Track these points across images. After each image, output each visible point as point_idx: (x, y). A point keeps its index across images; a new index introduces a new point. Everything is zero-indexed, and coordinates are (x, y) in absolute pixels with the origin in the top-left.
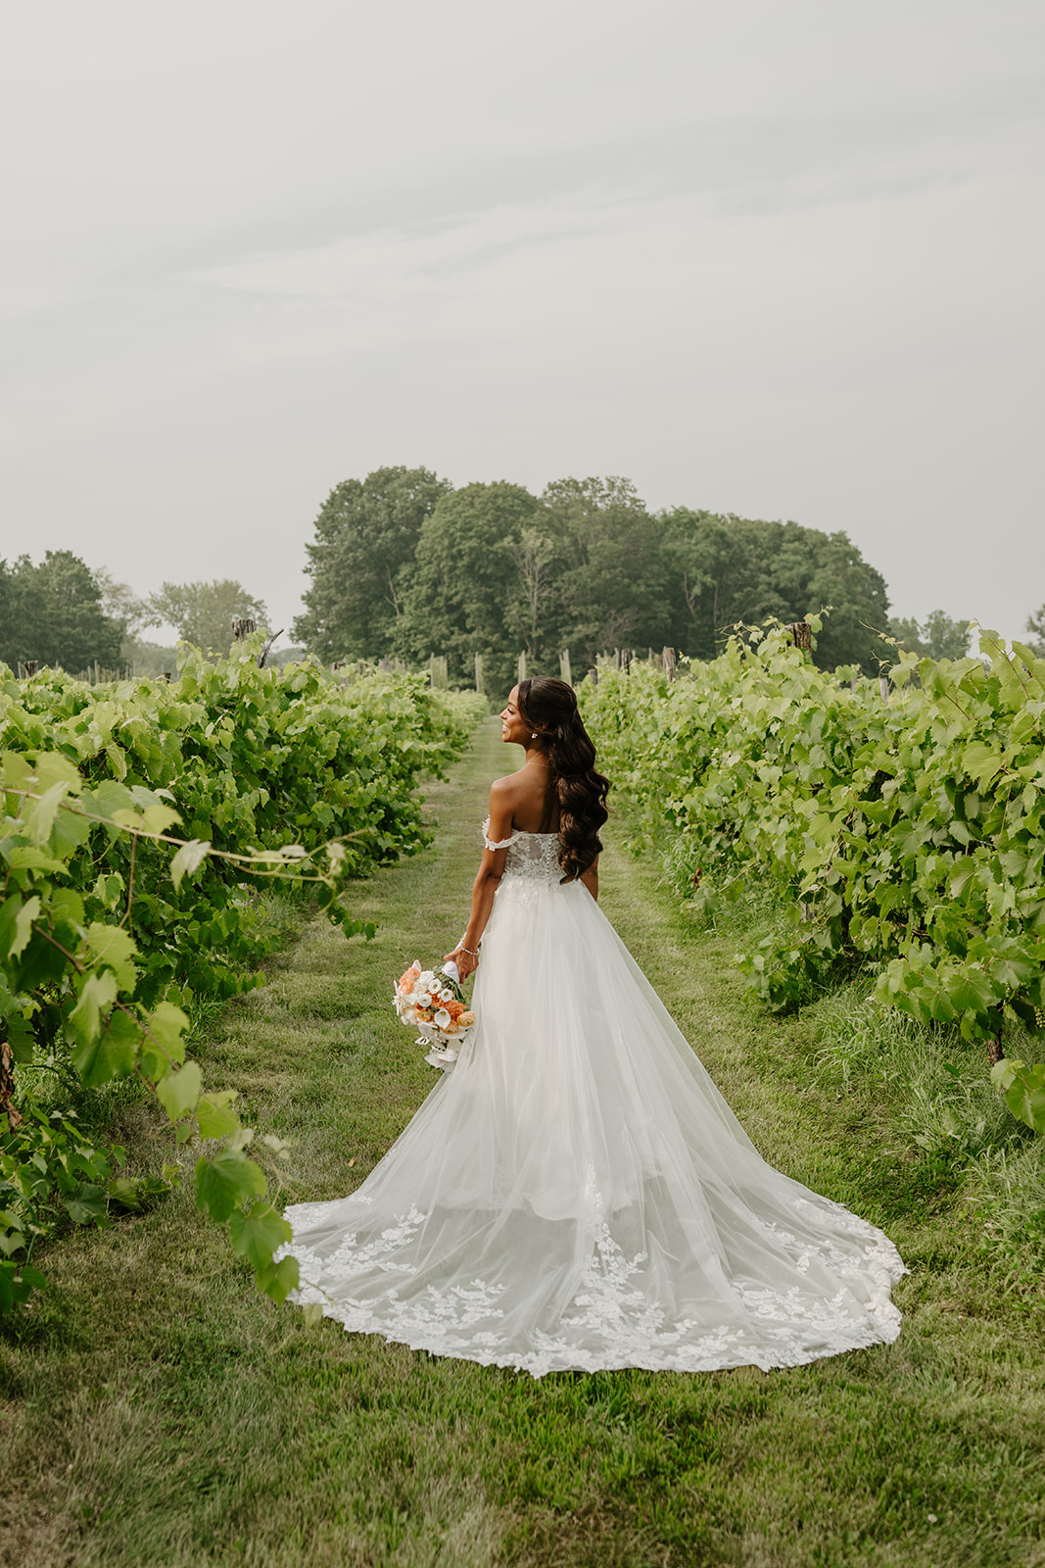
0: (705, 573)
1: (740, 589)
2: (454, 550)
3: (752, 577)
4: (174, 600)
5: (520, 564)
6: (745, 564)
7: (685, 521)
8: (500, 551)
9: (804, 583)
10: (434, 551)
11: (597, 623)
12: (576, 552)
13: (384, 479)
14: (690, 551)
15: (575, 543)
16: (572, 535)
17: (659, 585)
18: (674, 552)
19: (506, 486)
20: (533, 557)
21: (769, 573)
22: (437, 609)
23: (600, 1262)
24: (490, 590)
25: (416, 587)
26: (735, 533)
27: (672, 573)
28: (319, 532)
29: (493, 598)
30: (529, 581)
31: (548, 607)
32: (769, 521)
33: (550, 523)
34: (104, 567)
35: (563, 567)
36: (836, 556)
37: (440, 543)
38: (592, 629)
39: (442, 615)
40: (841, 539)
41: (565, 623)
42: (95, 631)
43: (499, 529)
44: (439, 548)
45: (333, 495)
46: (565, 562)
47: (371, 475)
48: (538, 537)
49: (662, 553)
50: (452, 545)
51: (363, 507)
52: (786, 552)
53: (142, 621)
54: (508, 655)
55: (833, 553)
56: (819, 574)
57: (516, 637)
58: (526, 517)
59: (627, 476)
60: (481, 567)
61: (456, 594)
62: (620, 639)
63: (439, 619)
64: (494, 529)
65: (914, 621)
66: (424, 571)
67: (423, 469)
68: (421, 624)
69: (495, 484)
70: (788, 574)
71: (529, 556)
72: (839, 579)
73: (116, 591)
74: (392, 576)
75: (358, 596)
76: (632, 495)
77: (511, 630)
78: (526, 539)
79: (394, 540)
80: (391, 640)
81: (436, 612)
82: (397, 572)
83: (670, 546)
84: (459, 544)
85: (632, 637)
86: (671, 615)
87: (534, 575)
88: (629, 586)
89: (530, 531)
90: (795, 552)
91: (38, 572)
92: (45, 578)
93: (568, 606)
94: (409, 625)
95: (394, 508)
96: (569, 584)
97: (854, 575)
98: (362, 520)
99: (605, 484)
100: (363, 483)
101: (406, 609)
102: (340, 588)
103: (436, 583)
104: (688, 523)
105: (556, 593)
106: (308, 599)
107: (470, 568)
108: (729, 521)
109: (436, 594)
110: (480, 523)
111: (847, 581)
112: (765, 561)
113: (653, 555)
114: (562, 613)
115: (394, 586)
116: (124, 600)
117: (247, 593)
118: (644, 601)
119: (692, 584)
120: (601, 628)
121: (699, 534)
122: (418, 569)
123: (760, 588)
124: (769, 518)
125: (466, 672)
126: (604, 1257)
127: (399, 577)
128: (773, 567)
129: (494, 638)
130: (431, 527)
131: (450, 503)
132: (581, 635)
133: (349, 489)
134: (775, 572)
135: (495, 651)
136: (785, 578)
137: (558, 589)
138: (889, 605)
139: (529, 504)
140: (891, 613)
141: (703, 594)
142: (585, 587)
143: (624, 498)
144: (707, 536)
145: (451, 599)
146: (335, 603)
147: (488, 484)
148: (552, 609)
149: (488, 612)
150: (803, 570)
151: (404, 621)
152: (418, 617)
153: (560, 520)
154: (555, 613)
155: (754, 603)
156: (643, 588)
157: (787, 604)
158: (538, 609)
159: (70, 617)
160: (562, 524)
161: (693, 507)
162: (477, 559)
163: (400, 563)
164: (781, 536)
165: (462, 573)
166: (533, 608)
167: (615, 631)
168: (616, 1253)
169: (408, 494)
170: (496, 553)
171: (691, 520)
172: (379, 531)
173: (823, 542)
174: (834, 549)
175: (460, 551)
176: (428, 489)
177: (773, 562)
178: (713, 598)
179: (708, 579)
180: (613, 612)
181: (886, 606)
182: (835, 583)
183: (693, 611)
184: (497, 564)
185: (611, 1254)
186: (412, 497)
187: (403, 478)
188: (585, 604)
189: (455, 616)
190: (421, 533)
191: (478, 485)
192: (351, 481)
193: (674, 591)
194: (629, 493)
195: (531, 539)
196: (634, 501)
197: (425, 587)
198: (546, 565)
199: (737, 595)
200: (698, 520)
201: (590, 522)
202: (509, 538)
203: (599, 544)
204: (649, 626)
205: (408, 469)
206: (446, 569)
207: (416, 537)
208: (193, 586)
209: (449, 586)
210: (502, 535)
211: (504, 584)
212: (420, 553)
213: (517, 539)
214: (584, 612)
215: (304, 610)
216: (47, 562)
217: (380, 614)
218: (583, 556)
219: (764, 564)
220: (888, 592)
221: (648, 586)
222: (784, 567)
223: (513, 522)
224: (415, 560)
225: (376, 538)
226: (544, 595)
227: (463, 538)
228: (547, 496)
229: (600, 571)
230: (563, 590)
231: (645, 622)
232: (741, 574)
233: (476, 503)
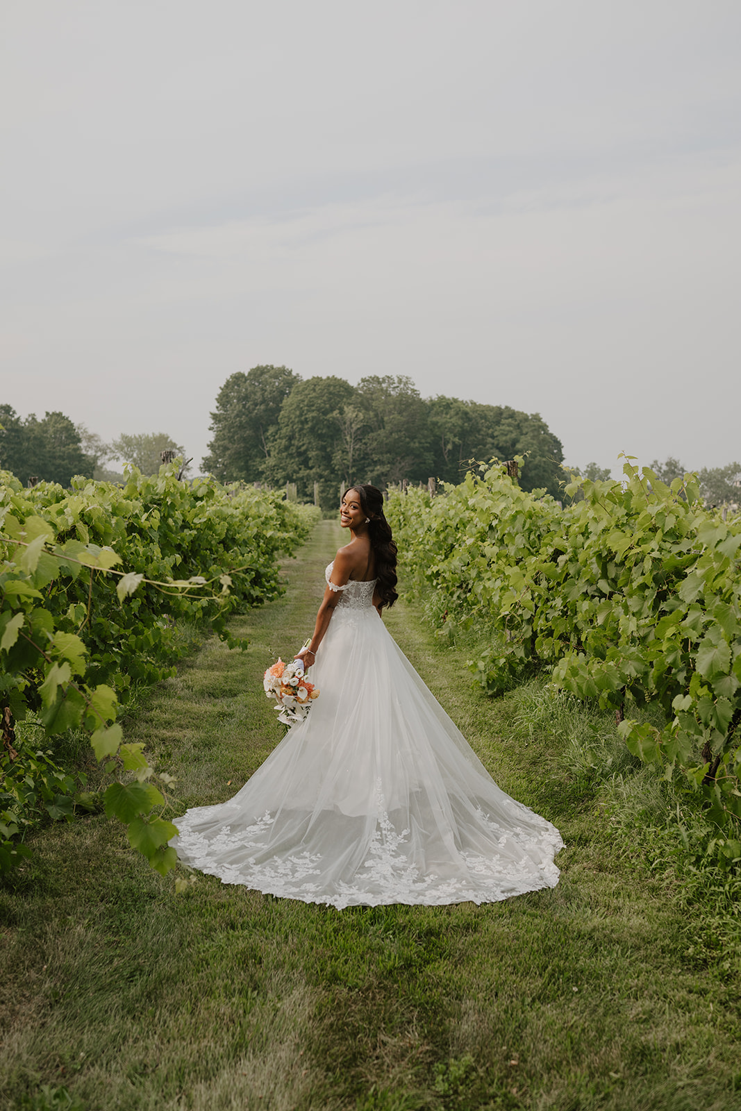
0: (455, 436)
1: (475, 446)
2: (303, 418)
3: (483, 439)
4: (128, 445)
5: (343, 428)
6: (479, 431)
8: (330, 419)
9: (514, 444)
10: (290, 419)
11: (389, 465)
12: (377, 421)
13: (259, 372)
14: (447, 422)
15: (376, 415)
16: (375, 410)
17: (427, 443)
18: (438, 422)
19: (336, 379)
20: (351, 424)
21: (493, 437)
22: (291, 454)
23: (381, 836)
24: (324, 444)
25: (278, 441)
26: (473, 412)
27: (435, 436)
28: (218, 405)
29: (326, 448)
30: (348, 438)
31: (359, 455)
32: (494, 405)
33: (362, 403)
35: (369, 430)
36: (533, 428)
37: (293, 413)
38: (386, 468)
39: (294, 458)
40: (536, 418)
41: (369, 465)
42: (77, 463)
43: (330, 406)
44: (293, 416)
45: (228, 381)
46: (370, 427)
47: (252, 370)
48: (354, 411)
49: (429, 423)
50: (301, 415)
51: (246, 389)
52: (503, 425)
53: (107, 457)
54: (334, 484)
55: (531, 426)
56: (523, 438)
57: (339, 473)
58: (347, 399)
59: (409, 376)
60: (319, 429)
61: (303, 445)
62: (402, 475)
63: (293, 461)
64: (328, 406)
65: (578, 469)
66: (284, 431)
67: (284, 367)
68: (281, 463)
69: (329, 378)
70: (504, 438)
71: (348, 423)
72: (535, 442)
73: (90, 438)
74: (264, 432)
75: (242, 445)
76: (412, 387)
77: (336, 468)
78: (347, 412)
79: (265, 411)
80: (263, 473)
81: (291, 456)
82: (267, 430)
83: (434, 419)
84: (306, 414)
85: (409, 474)
86: (435, 462)
87: (351, 434)
88: (408, 443)
89: (350, 407)
90: (509, 425)
91: (41, 424)
92: (45, 428)
93: (372, 454)
94: (274, 464)
95: (266, 391)
96: (372, 443)
97: (544, 440)
98: (246, 398)
99: (396, 380)
100: (246, 375)
101: (272, 453)
102: (231, 439)
103: (291, 438)
104: (445, 405)
105: (364, 446)
106: (211, 446)
107: (312, 430)
108: (470, 405)
109: (291, 445)
110: (319, 402)
111: (540, 443)
112: (491, 430)
113: (424, 425)
114: (368, 459)
115: (265, 439)
116: (96, 444)
117: (174, 441)
118: (418, 453)
119: (446, 442)
120: (391, 468)
121: (452, 412)
122: (279, 429)
123: (488, 446)
124: (494, 404)
125: (308, 493)
126: (384, 832)
127: (268, 434)
128: (496, 434)
129: (326, 473)
130: (288, 403)
131: (301, 389)
132: (379, 472)
133: (238, 379)
134: (497, 436)
135: (326, 481)
137: (365, 444)
138: (564, 458)
139: (349, 391)
140: (564, 464)
141: (453, 448)
142: (382, 442)
143: (407, 389)
144: (457, 414)
145: (300, 448)
146: (228, 449)
147: (324, 377)
148: (362, 456)
149: (323, 457)
150: (513, 435)
151: (271, 461)
152: (280, 458)
153: (368, 401)
154: (364, 458)
156: (417, 445)
158: (353, 455)
159: (61, 454)
160: (369, 404)
161: (449, 395)
162: (317, 424)
163: (269, 425)
164: (501, 415)
165: (307, 432)
166: (350, 455)
167: (400, 470)
168: (391, 830)
169: (275, 382)
170: (328, 421)
171: (448, 404)
172: (256, 405)
173: (526, 419)
174: (532, 423)
175: (306, 419)
176: (286, 379)
177: (496, 430)
178: (459, 452)
179: (456, 440)
180: (399, 458)
181: (562, 459)
182: (532, 444)
183: (447, 459)
184: (328, 427)
185: (388, 830)
186: (277, 384)
187: (272, 372)
188: (382, 453)
189: (302, 458)
190: (282, 407)
191: (318, 378)
192: (239, 373)
193: (436, 446)
194: (410, 386)
195: (350, 412)
196: (414, 391)
197: (284, 440)
198: (358, 429)
199: (474, 450)
200: (451, 404)
201: (386, 403)
202: (337, 411)
203: (391, 417)
204: (420, 467)
205: (275, 367)
206: (297, 430)
207: (279, 409)
208: (139, 436)
209: (299, 440)
210: (332, 409)
211: (333, 440)
212: (281, 419)
213: (342, 412)
214: (381, 458)
215: (208, 453)
216: (46, 419)
217: (256, 456)
218: (381, 424)
220: (564, 451)
221: (420, 443)
222: (502, 434)
223: (339, 402)
224: (278, 423)
225: (254, 409)
226: (357, 447)
227: (308, 411)
228: (361, 386)
229: (391, 434)
230: (368, 445)
231: (418, 465)
232: (476, 437)
233: (317, 389)
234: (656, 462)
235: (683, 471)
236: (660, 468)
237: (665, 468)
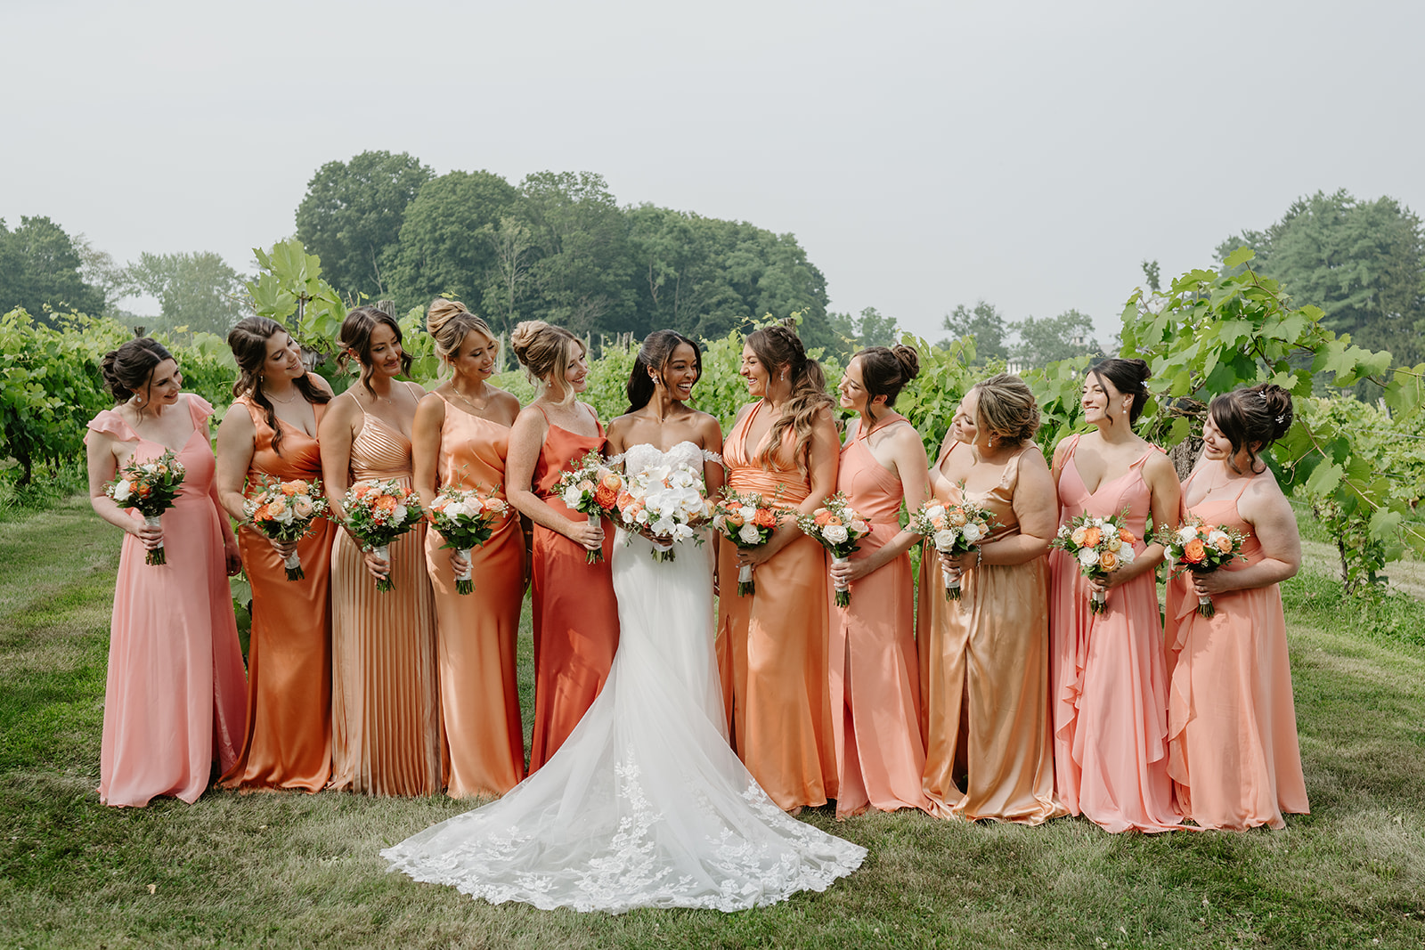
0: (669, 265)
1: (699, 282)
2: (437, 234)
3: (711, 271)
4: (152, 270)
5: (498, 250)
6: (704, 258)
7: (652, 215)
8: (480, 236)
9: (755, 280)
10: (417, 234)
11: (569, 308)
12: (551, 241)
13: (367, 162)
14: (655, 244)
15: (550, 232)
17: (626, 275)
18: (641, 245)
19: (487, 175)
20: (512, 244)
21: (724, 268)
22: (420, 290)
24: (469, 274)
25: (399, 268)
26: (695, 229)
27: (639, 265)
29: (473, 281)
30: (507, 266)
31: (524, 292)
32: (727, 221)
33: (527, 213)
34: (83, 235)
35: (539, 255)
36: (784, 255)
37: (423, 227)
38: (564, 313)
39: (425, 294)
40: (789, 240)
41: (540, 306)
42: (77, 298)
43: (479, 217)
44: (422, 231)
45: (319, 174)
46: (541, 250)
47: (355, 158)
48: (516, 226)
49: (629, 244)
50: (434, 230)
51: (347, 189)
52: (740, 250)
53: (122, 289)
55: (781, 253)
56: (769, 270)
57: (494, 318)
58: (505, 206)
60: (462, 250)
61: (438, 275)
62: (590, 323)
63: (421, 299)
64: (475, 216)
65: (848, 316)
66: (407, 253)
67: (406, 155)
68: (403, 303)
69: (476, 173)
70: (741, 269)
71: (507, 243)
72: (786, 276)
73: (96, 259)
74: (377, 255)
76: (604, 191)
77: (489, 311)
78: (505, 228)
79: (378, 221)
82: (381, 252)
83: (636, 239)
84: (441, 228)
85: (600, 322)
86: (637, 304)
87: (512, 260)
88: (598, 275)
89: (510, 219)
90: (748, 251)
91: (14, 236)
92: (22, 243)
93: (543, 291)
95: (378, 191)
96: (543, 272)
97: (799, 275)
99: (579, 179)
100: (347, 165)
101: (390, 287)
103: (419, 265)
104: (655, 219)
105: (533, 279)
107: (452, 252)
108: (690, 218)
109: (419, 275)
110: (461, 209)
111: (793, 278)
112: (722, 256)
113: (622, 247)
114: (538, 297)
115: (378, 266)
116: (104, 268)
117: (229, 265)
118: (613, 289)
119: (656, 274)
120: (573, 313)
121: (664, 229)
122: (401, 250)
123: (717, 282)
124: (726, 217)
127: (383, 257)
128: (728, 263)
130: (415, 211)
131: (433, 189)
133: (333, 172)
134: (730, 267)
136: (738, 273)
137: (534, 275)
138: (828, 301)
139: (508, 194)
140: (829, 309)
141: (666, 284)
142: (558, 274)
143: (597, 192)
144: (671, 231)
145: (433, 280)
147: (470, 172)
148: (528, 294)
149: (468, 294)
150: (755, 266)
152: (401, 296)
153: (537, 210)
154: (531, 297)
155: (711, 295)
156: (611, 278)
157: (740, 297)
158: (515, 292)
159: (50, 284)
160: (539, 214)
161: (660, 205)
162: (459, 243)
163: (384, 244)
164: (738, 235)
165: (445, 256)
166: (511, 291)
167: (586, 316)
169: (392, 179)
170: (476, 238)
171: (657, 216)
172: (363, 212)
173: (773, 242)
174: (782, 248)
175: (442, 235)
176: (412, 174)
177: (729, 258)
178: (675, 289)
179: (671, 271)
180: (584, 298)
181: (825, 302)
182: (783, 280)
183: (656, 300)
184: (477, 249)
186: (394, 181)
187: (387, 163)
188: (558, 290)
190: (404, 217)
191: (460, 173)
192: (335, 163)
193: (640, 282)
194: (601, 188)
195: (509, 227)
196: (606, 196)
197: (408, 268)
198: (524, 252)
199: (696, 287)
200: (663, 216)
201: (564, 214)
202: (490, 225)
203: (572, 235)
204: (617, 313)
205: (392, 154)
206: (428, 252)
207: (400, 221)
208: (173, 257)
209: (431, 268)
210: (482, 223)
211: (483, 268)
212: (404, 234)
213: (497, 226)
214: (557, 298)
216: (23, 227)
218: (557, 246)
219: (720, 258)
220: (827, 290)
221: (616, 275)
222: (738, 264)
223: (492, 209)
224: (398, 241)
225: (359, 219)
226: (520, 280)
227: (445, 223)
228: (525, 187)
229: (573, 260)
230: (538, 276)
231: (613, 309)
232: (700, 268)
233: (458, 190)
234: (961, 308)
235: (1000, 321)
236: (968, 317)
237: (973, 317)
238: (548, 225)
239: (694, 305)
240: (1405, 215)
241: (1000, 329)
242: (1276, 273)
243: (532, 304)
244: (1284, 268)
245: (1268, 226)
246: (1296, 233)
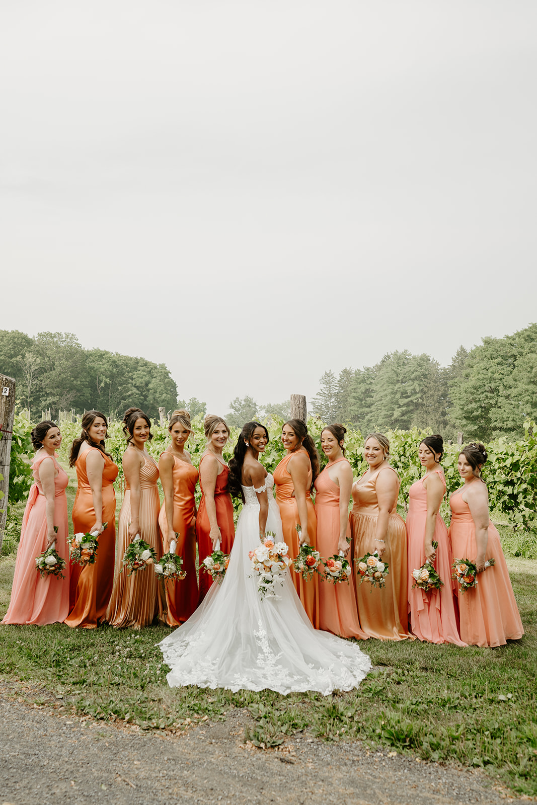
1: (121, 385)
3: (127, 380)
5: (24, 368)
6: (123, 374)
7: (99, 354)
8: (15, 362)
9: (147, 385)
11: (58, 397)
12: (49, 365)
14: (100, 367)
15: (49, 360)
17: (86, 381)
18: (94, 368)
19: (19, 333)
20: (31, 366)
21: (132, 379)
26: (119, 361)
27: (91, 376)
30: (28, 376)
31: (36, 388)
32: (133, 357)
33: (38, 351)
35: (44, 371)
36: (160, 374)
38: (55, 399)
40: (163, 367)
41: (43, 396)
43: (15, 352)
46: (45, 369)
48: (33, 357)
49: (87, 367)
52: (139, 370)
56: (153, 381)
58: (27, 348)
60: (5, 368)
62: (68, 404)
64: (13, 352)
69: (13, 332)
70: (140, 380)
71: (28, 365)
72: (162, 383)
76: (76, 342)
77: (18, 398)
78: (27, 358)
83: (91, 365)
85: (73, 404)
86: (91, 395)
87: (30, 373)
88: (73, 381)
89: (30, 354)
90: (144, 371)
93: (45, 388)
96: (46, 380)
97: (167, 383)
99: (64, 336)
104: (101, 356)
105: (40, 382)
108: (116, 356)
110: (6, 349)
111: (164, 384)
113: (84, 368)
114: (42, 391)
118: (79, 388)
119: (100, 381)
120: (60, 399)
121: (104, 361)
123: (129, 385)
124: (133, 355)
128: (134, 377)
132: (50, 402)
134: (135, 379)
136: (138, 382)
138: (178, 395)
139: (29, 342)
140: (178, 398)
141: (105, 386)
142: (53, 380)
143: (72, 342)
144: (108, 362)
147: (10, 331)
148: (38, 389)
150: (147, 378)
153: (43, 350)
154: (39, 391)
155: (126, 391)
156: (79, 383)
157: (140, 392)
158: (31, 389)
160: (44, 352)
161: (102, 349)
162: (4, 365)
164: (137, 364)
166: (29, 388)
167: (66, 401)
170: (13, 363)
171: (101, 355)
173: (155, 367)
174: (160, 371)
177: (134, 374)
178: (109, 389)
179: (108, 380)
180: (65, 392)
182: (160, 385)
183: (100, 393)
184: (12, 367)
188: (52, 388)
191: (5, 331)
193: (93, 386)
194: (74, 340)
195: (30, 358)
196: (77, 344)
198: (36, 370)
199: (119, 388)
200: (104, 355)
201: (58, 352)
203: (60, 362)
204: (81, 399)
210: (16, 355)
211: (16, 377)
213: (23, 356)
214: (52, 391)
218: (52, 368)
219: (130, 374)
220: (178, 390)
221: (81, 381)
222: (139, 377)
223: (21, 349)
226: (34, 383)
228: (37, 339)
229: (60, 374)
230: (43, 381)
231: (79, 397)
232: (121, 378)
233: (4, 340)
234: (238, 399)
235: (255, 404)
237: (243, 403)
238: (49, 357)
239: (118, 396)
240: (432, 362)
241: (256, 409)
242: (379, 386)
243: (39, 394)
244: (382, 384)
245: (374, 365)
246: (387, 368)
